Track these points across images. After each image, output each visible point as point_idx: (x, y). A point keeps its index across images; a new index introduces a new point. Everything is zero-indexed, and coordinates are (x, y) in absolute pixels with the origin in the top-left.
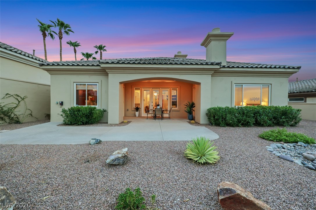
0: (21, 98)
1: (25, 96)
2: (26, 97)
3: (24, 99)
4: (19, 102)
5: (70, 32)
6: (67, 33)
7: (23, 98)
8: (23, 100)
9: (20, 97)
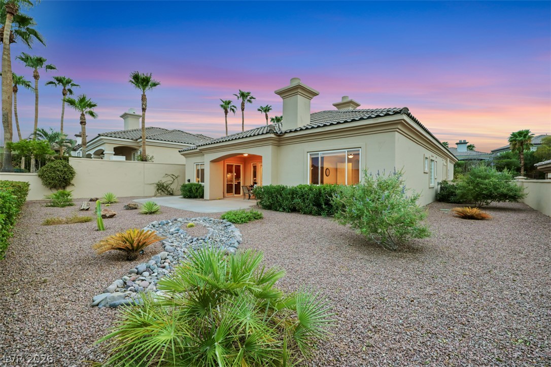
3: (177, 177)
4: (174, 180)
5: (252, 100)
6: (249, 101)
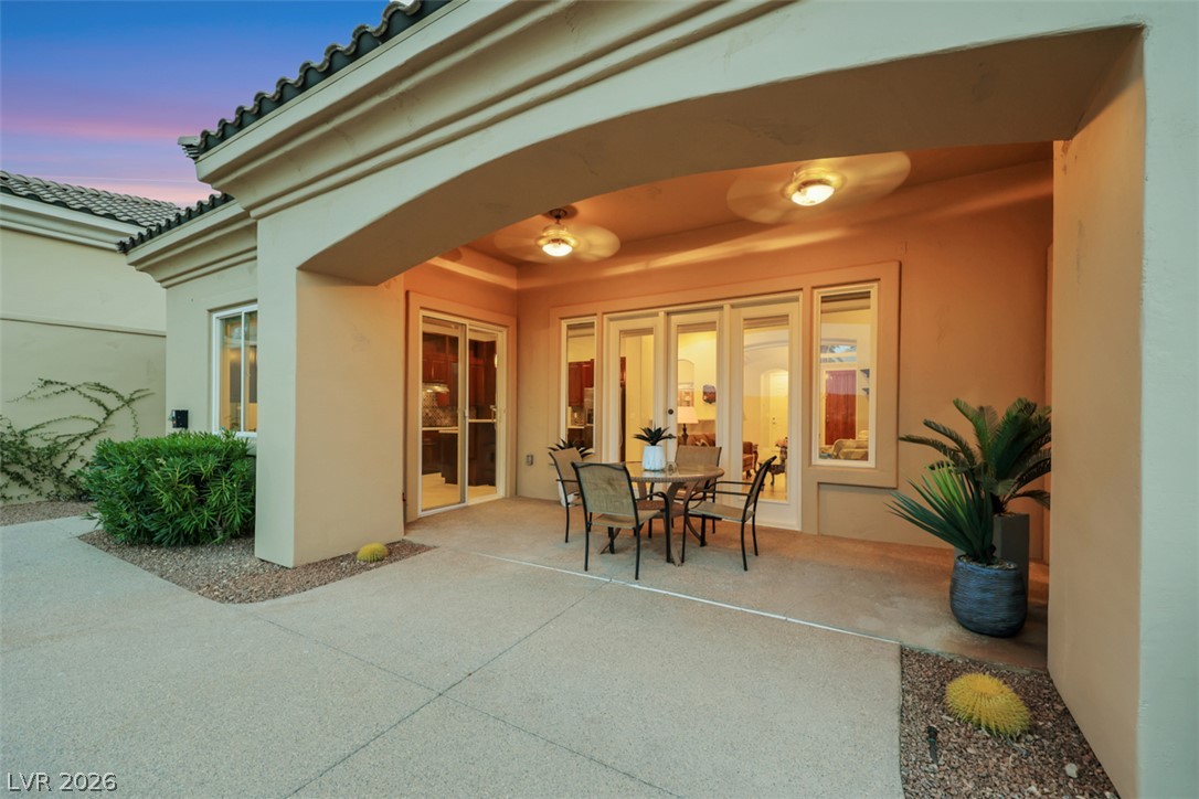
0: (120, 397)
1: (139, 391)
2: (142, 394)
3: (132, 400)
4: (109, 413)
7: (127, 397)
8: (126, 410)
9: (114, 392)
